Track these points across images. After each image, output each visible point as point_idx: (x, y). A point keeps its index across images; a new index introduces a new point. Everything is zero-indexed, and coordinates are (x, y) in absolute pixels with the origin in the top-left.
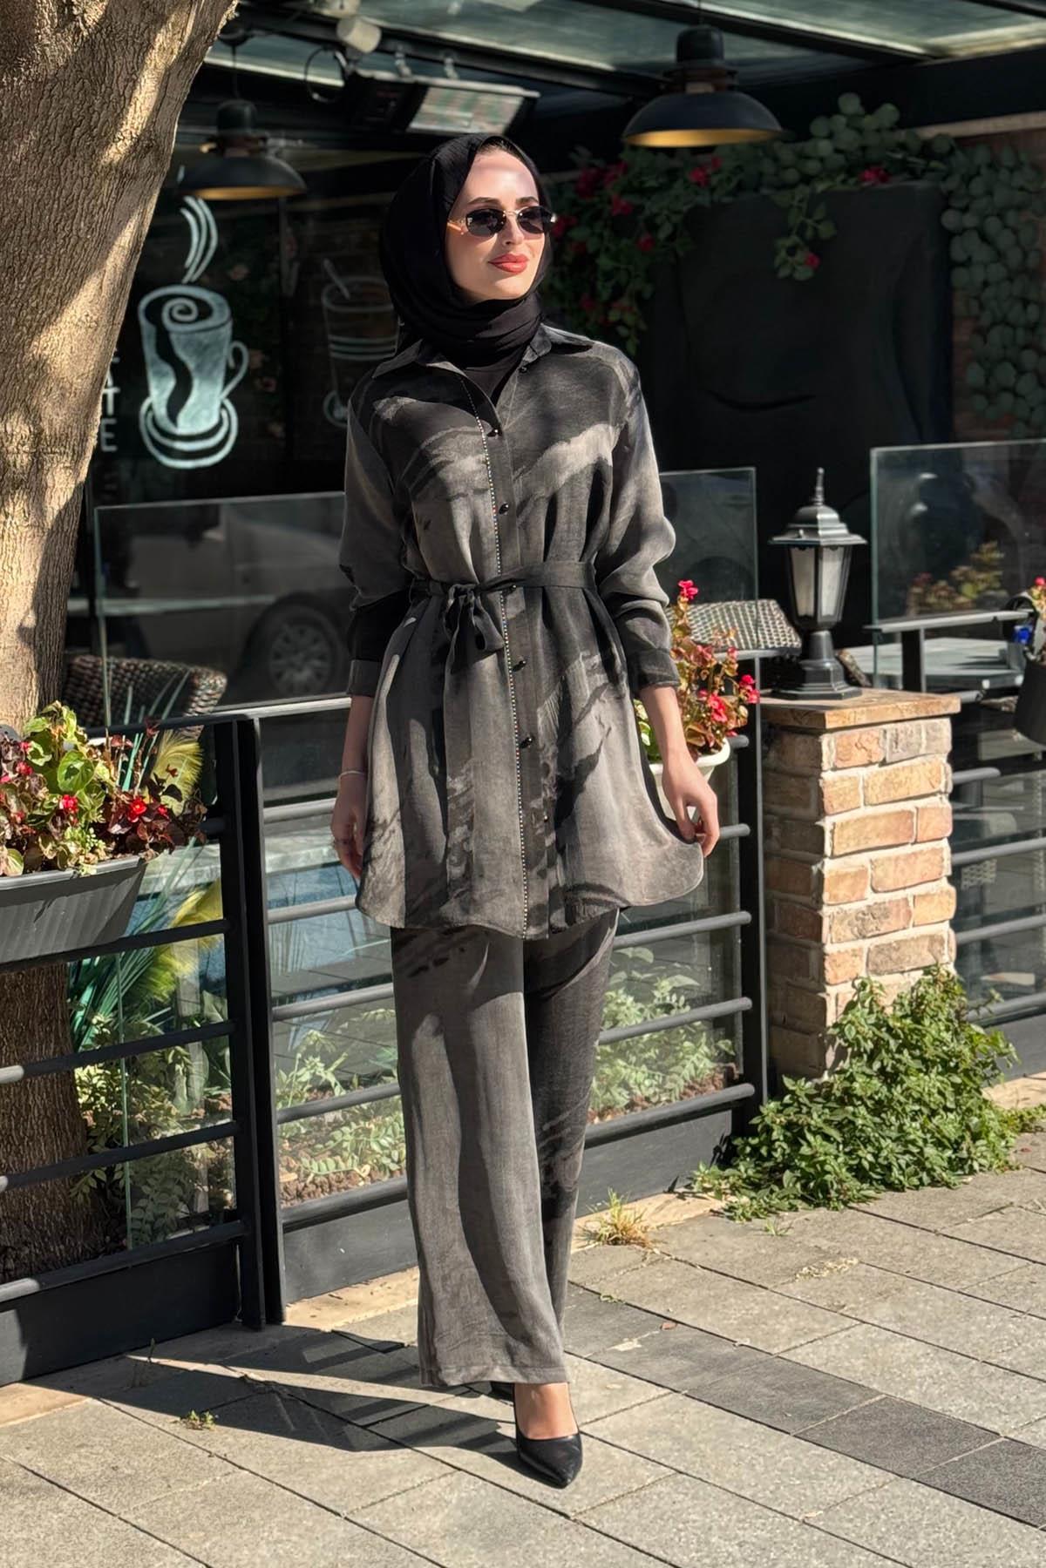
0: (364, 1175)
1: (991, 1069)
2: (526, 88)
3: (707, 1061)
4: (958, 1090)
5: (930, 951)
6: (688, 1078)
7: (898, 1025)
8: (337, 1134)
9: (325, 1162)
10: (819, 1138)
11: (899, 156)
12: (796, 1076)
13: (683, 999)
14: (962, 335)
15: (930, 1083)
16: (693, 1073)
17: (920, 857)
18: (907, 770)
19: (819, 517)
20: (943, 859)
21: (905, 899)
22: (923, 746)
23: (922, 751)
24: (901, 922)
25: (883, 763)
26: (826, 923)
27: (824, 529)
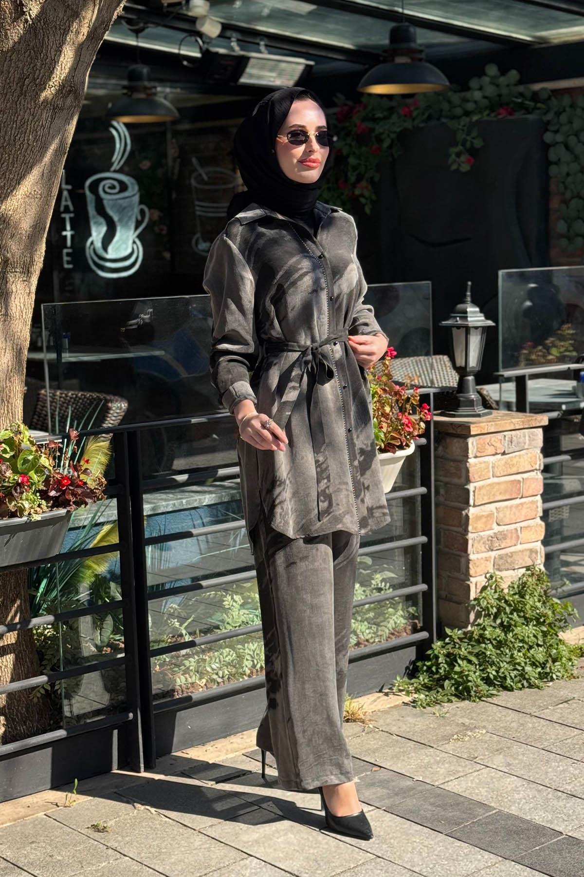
0: (202, 685)
1: (564, 623)
2: (307, 59)
3: (401, 619)
4: (545, 634)
5: (529, 557)
6: (391, 629)
7: (511, 599)
8: (187, 663)
9: (179, 678)
10: (465, 662)
11: (520, 100)
12: (452, 628)
13: (388, 584)
14: (555, 203)
15: (529, 631)
16: (394, 626)
17: (525, 506)
18: (517, 458)
19: (468, 310)
20: (537, 507)
21: (516, 529)
22: (527, 444)
23: (526, 447)
24: (514, 542)
25: (504, 454)
26: (470, 543)
27: (471, 317)
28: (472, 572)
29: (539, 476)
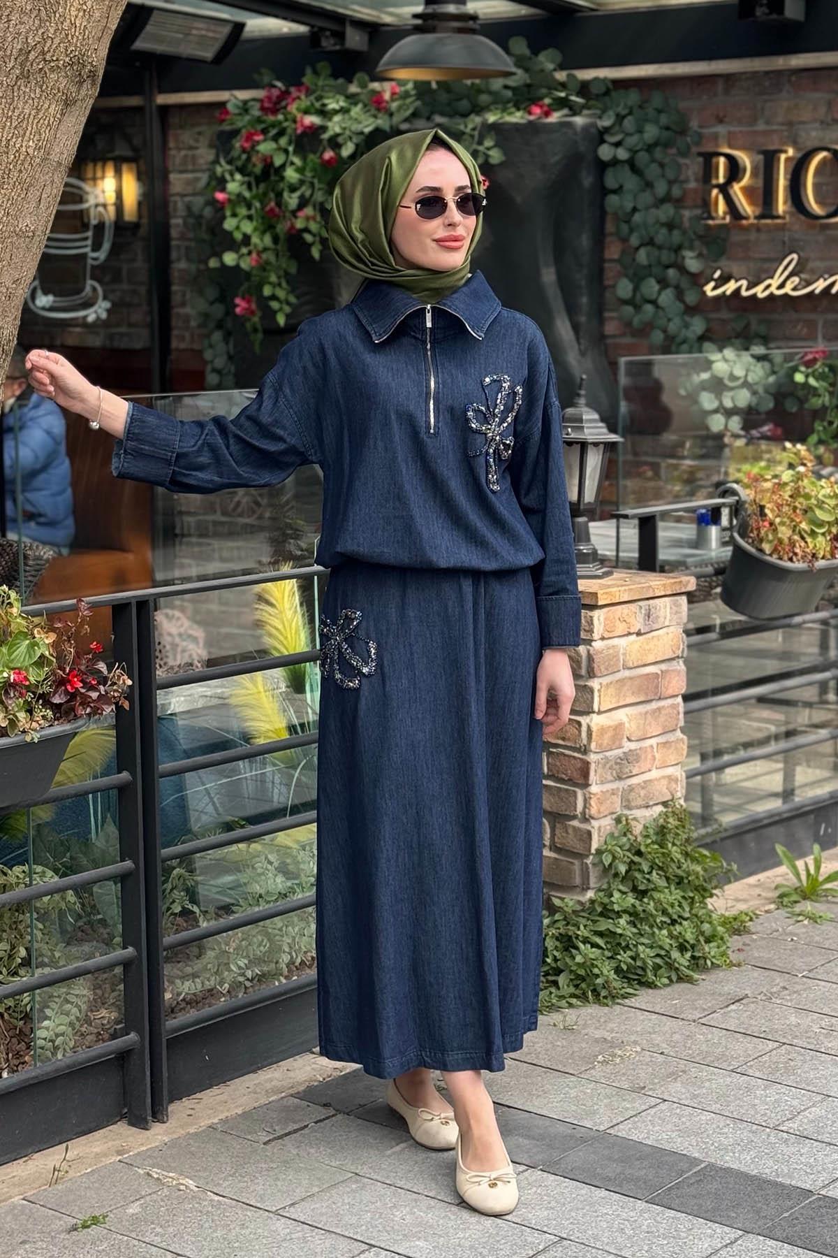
0: (224, 992)
5: (667, 788)
7: (648, 850)
10: (588, 946)
11: (561, 94)
14: (612, 252)
17: (663, 712)
18: (655, 639)
19: (584, 417)
20: (679, 713)
21: (652, 746)
22: (668, 618)
23: (667, 624)
24: (649, 766)
25: (639, 634)
26: (593, 767)
27: (588, 428)
28: (593, 811)
29: (680, 666)
